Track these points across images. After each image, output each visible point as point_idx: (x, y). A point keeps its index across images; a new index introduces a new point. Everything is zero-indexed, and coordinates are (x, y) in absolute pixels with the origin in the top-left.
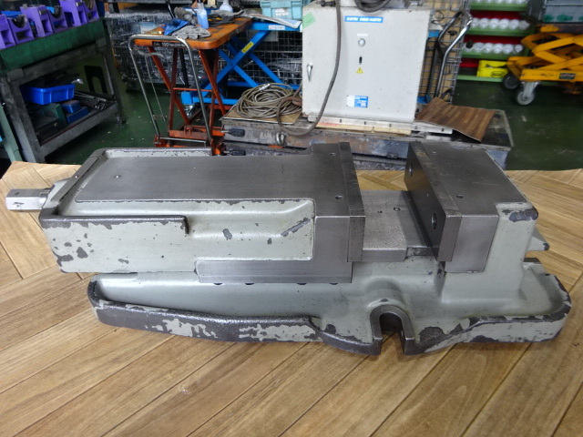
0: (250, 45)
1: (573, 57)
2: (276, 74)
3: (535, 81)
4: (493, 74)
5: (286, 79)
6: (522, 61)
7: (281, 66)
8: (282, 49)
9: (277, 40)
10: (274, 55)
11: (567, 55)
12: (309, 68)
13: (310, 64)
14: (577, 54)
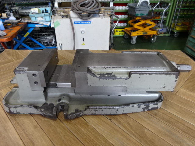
0: (28, 34)
1: (145, 27)
2: (41, 43)
3: (136, 36)
4: (120, 34)
5: (46, 44)
6: (129, 29)
7: (42, 39)
8: (42, 32)
9: (39, 29)
11: (142, 26)
12: (61, 45)
13: (61, 43)
14: (145, 26)
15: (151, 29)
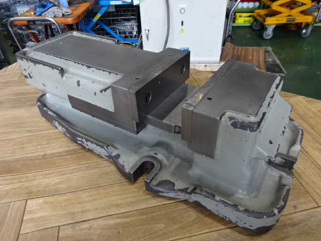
0: (99, 16)
1: (292, 9)
2: (116, 33)
3: (273, 24)
4: (245, 21)
5: (123, 36)
6: (262, 12)
7: (118, 27)
8: (118, 16)
9: (114, 10)
10: (113, 20)
11: (287, 7)
12: (147, 31)
13: (147, 29)
14: (293, 6)
15: (302, 12)
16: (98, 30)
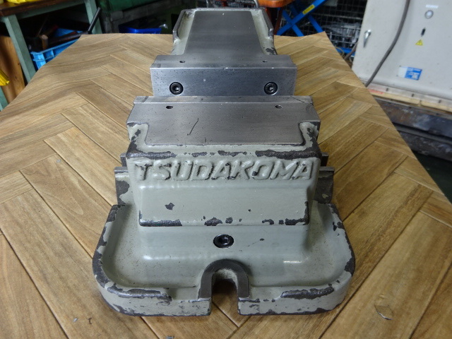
0: (311, 8)
5: (336, 42)
7: (334, 29)
8: (339, 14)
9: (336, 5)
10: (330, 19)
12: (367, 35)
13: (369, 31)
16: (306, 28)
